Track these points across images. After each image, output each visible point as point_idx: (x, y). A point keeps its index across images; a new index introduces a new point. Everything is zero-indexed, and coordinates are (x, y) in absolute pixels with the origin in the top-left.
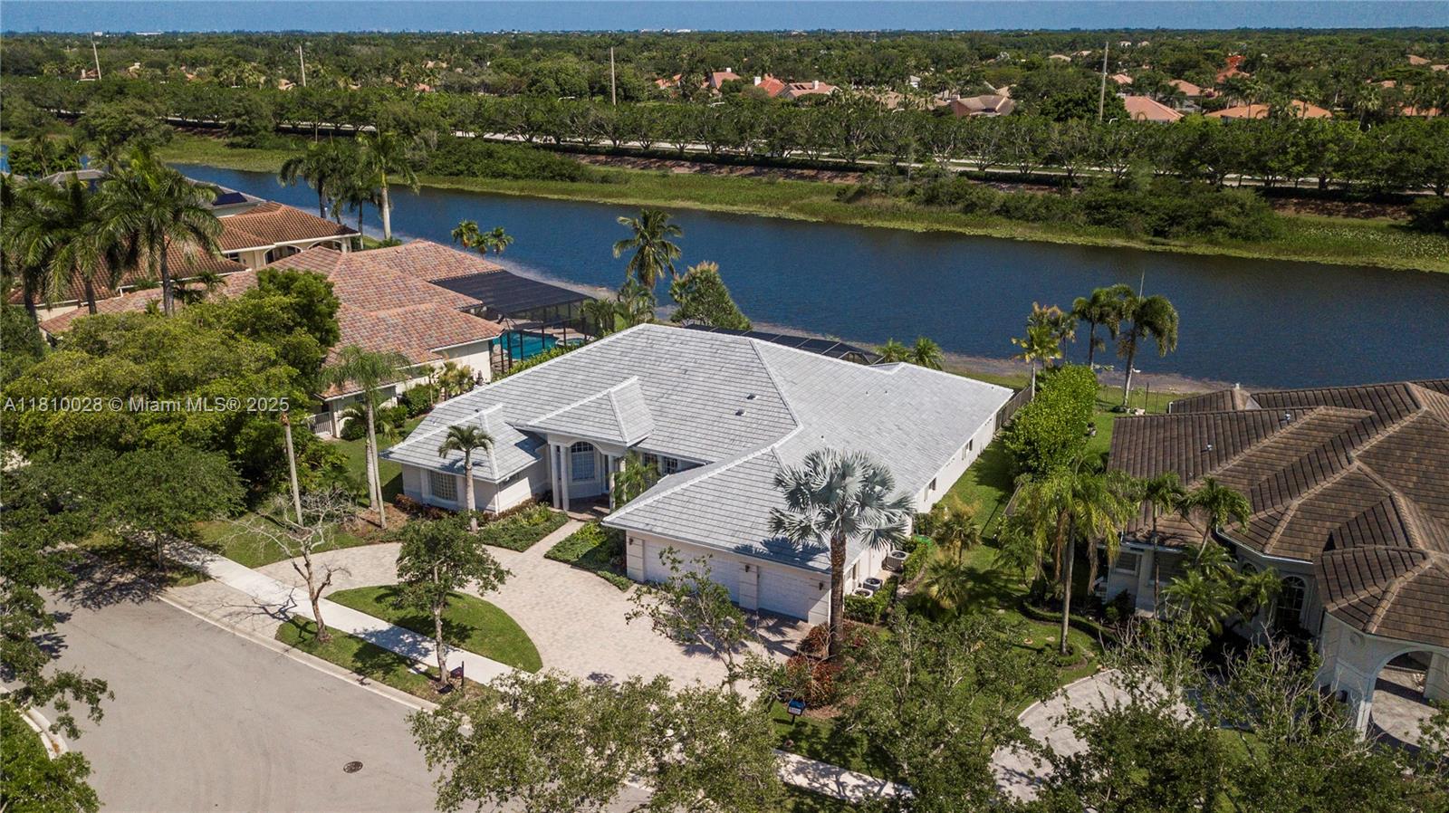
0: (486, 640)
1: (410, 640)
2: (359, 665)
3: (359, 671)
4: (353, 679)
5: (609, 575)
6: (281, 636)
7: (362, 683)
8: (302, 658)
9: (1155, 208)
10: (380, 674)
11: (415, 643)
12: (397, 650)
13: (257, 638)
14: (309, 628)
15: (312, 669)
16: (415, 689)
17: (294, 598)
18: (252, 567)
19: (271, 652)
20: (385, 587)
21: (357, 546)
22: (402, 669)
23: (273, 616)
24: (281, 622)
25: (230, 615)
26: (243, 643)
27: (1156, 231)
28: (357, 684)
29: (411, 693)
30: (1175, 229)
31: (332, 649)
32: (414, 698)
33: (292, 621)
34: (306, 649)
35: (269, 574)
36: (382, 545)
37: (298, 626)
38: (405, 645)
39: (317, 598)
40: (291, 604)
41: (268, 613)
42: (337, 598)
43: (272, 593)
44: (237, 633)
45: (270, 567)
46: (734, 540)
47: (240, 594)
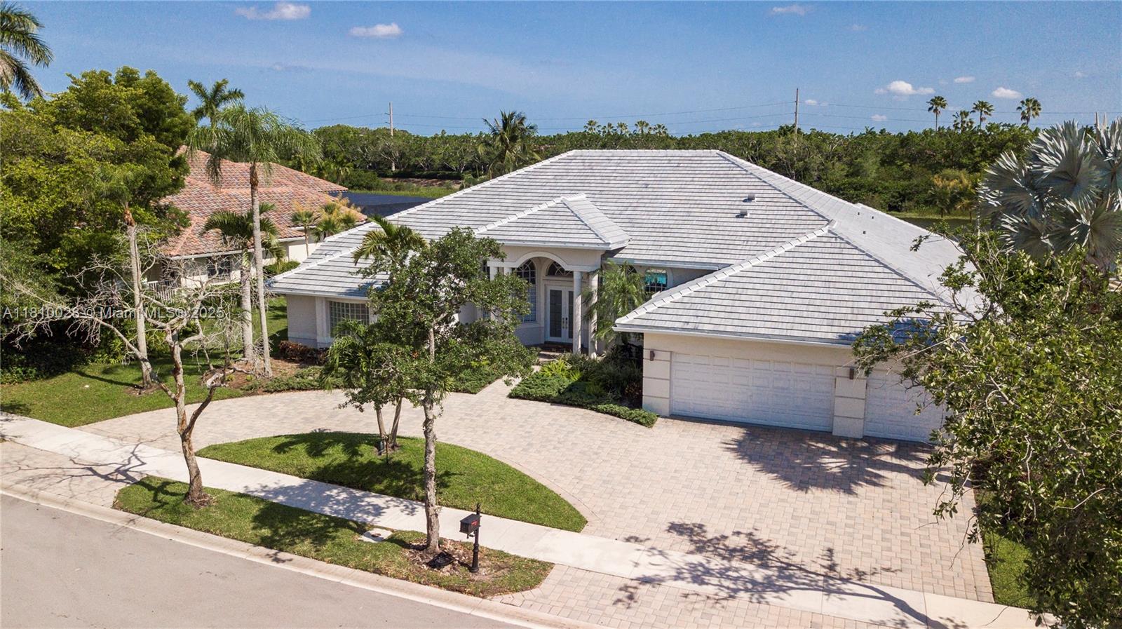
0: (478, 489)
1: (344, 495)
2: (266, 532)
3: (267, 542)
4: (261, 556)
5: (617, 408)
6: (122, 503)
7: (277, 560)
8: (162, 530)
9: (886, 188)
10: (306, 545)
11: (354, 500)
12: (327, 510)
13: (79, 508)
14: (169, 488)
15: (181, 545)
16: (383, 564)
17: (139, 454)
18: (71, 426)
19: (106, 525)
20: (286, 436)
21: (231, 397)
22: (344, 535)
23: (106, 477)
24: (122, 486)
25: (33, 480)
26: (55, 516)
27: (890, 206)
28: (269, 562)
29: (378, 571)
30: (907, 204)
31: (217, 515)
32: (384, 579)
33: (141, 483)
34: (168, 516)
35: (98, 432)
36: (267, 396)
37: (150, 488)
38: (338, 503)
39: (190, 428)
40: (134, 462)
41: (95, 473)
42: (211, 453)
43: (102, 451)
44: (43, 504)
45: (99, 425)
46: (835, 329)
47: (51, 454)
